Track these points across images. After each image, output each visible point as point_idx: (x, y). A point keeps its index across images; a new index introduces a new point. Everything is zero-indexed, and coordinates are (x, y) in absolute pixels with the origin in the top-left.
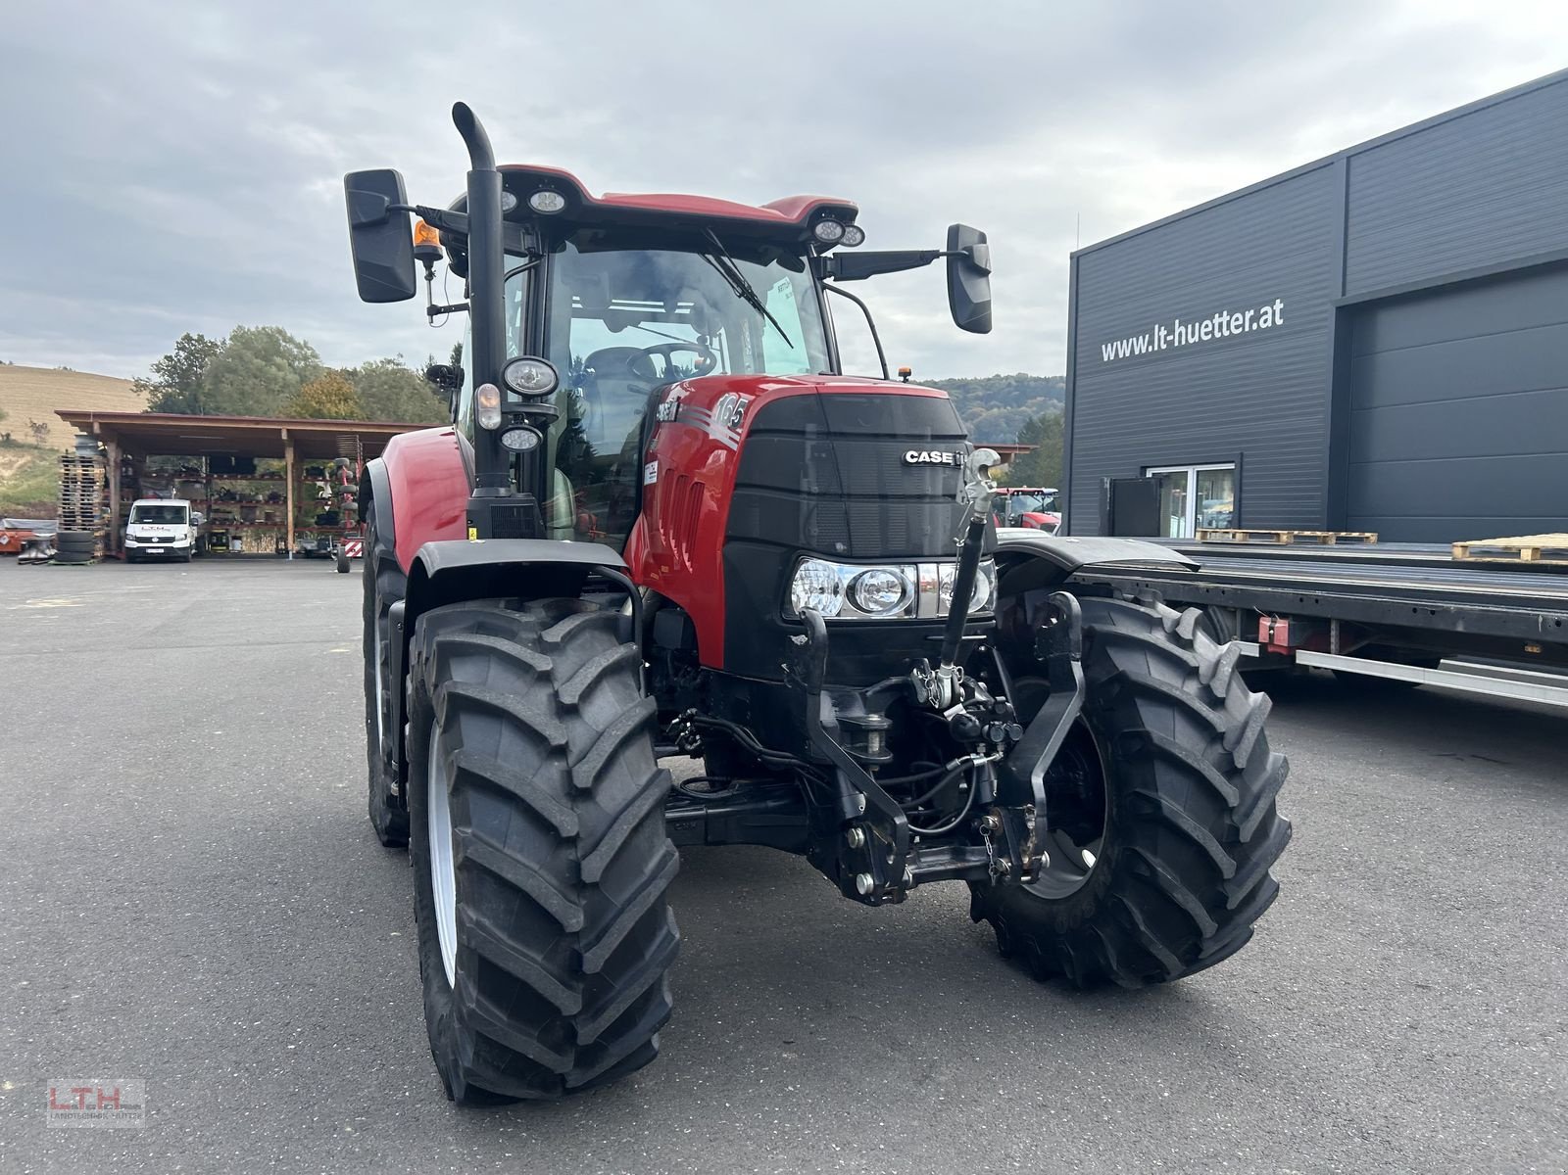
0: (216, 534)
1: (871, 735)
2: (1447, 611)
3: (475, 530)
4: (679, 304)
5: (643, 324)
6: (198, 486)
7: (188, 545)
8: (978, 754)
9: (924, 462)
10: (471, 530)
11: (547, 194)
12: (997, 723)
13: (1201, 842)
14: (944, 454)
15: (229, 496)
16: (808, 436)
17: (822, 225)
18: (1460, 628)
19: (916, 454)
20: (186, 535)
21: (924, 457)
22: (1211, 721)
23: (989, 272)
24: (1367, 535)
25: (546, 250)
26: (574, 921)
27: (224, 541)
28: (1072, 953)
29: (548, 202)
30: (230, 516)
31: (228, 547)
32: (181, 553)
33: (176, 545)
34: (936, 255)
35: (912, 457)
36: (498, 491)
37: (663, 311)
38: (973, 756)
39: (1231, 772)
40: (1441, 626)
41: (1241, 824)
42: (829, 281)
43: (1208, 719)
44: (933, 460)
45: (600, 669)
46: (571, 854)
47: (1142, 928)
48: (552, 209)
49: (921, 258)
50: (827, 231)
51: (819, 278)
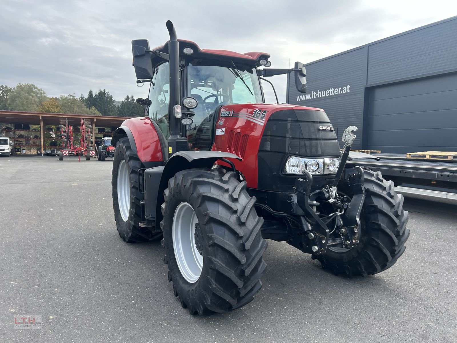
0: (17, 148)
1: (314, 207)
2: (410, 172)
3: (171, 148)
4: (209, 82)
6: (11, 133)
7: (9, 152)
8: (338, 212)
9: (324, 129)
10: (170, 148)
11: (188, 49)
12: (345, 203)
13: (391, 235)
15: (21, 136)
16: (288, 121)
17: (261, 60)
18: (414, 177)
19: (322, 127)
20: (8, 148)
21: (324, 128)
22: (391, 201)
24: (378, 151)
25: (186, 65)
26: (243, 260)
27: (20, 150)
28: (349, 267)
29: (188, 51)
30: (22, 143)
31: (21, 152)
32: (7, 154)
33: (5, 151)
34: (292, 70)
35: (321, 128)
36: (177, 137)
37: (204, 84)
38: (337, 212)
39: (397, 216)
40: (409, 176)
41: (400, 230)
42: (262, 77)
45: (241, 188)
46: (241, 241)
47: (374, 259)
48: (189, 53)
49: (288, 71)
50: (263, 62)
51: (259, 76)
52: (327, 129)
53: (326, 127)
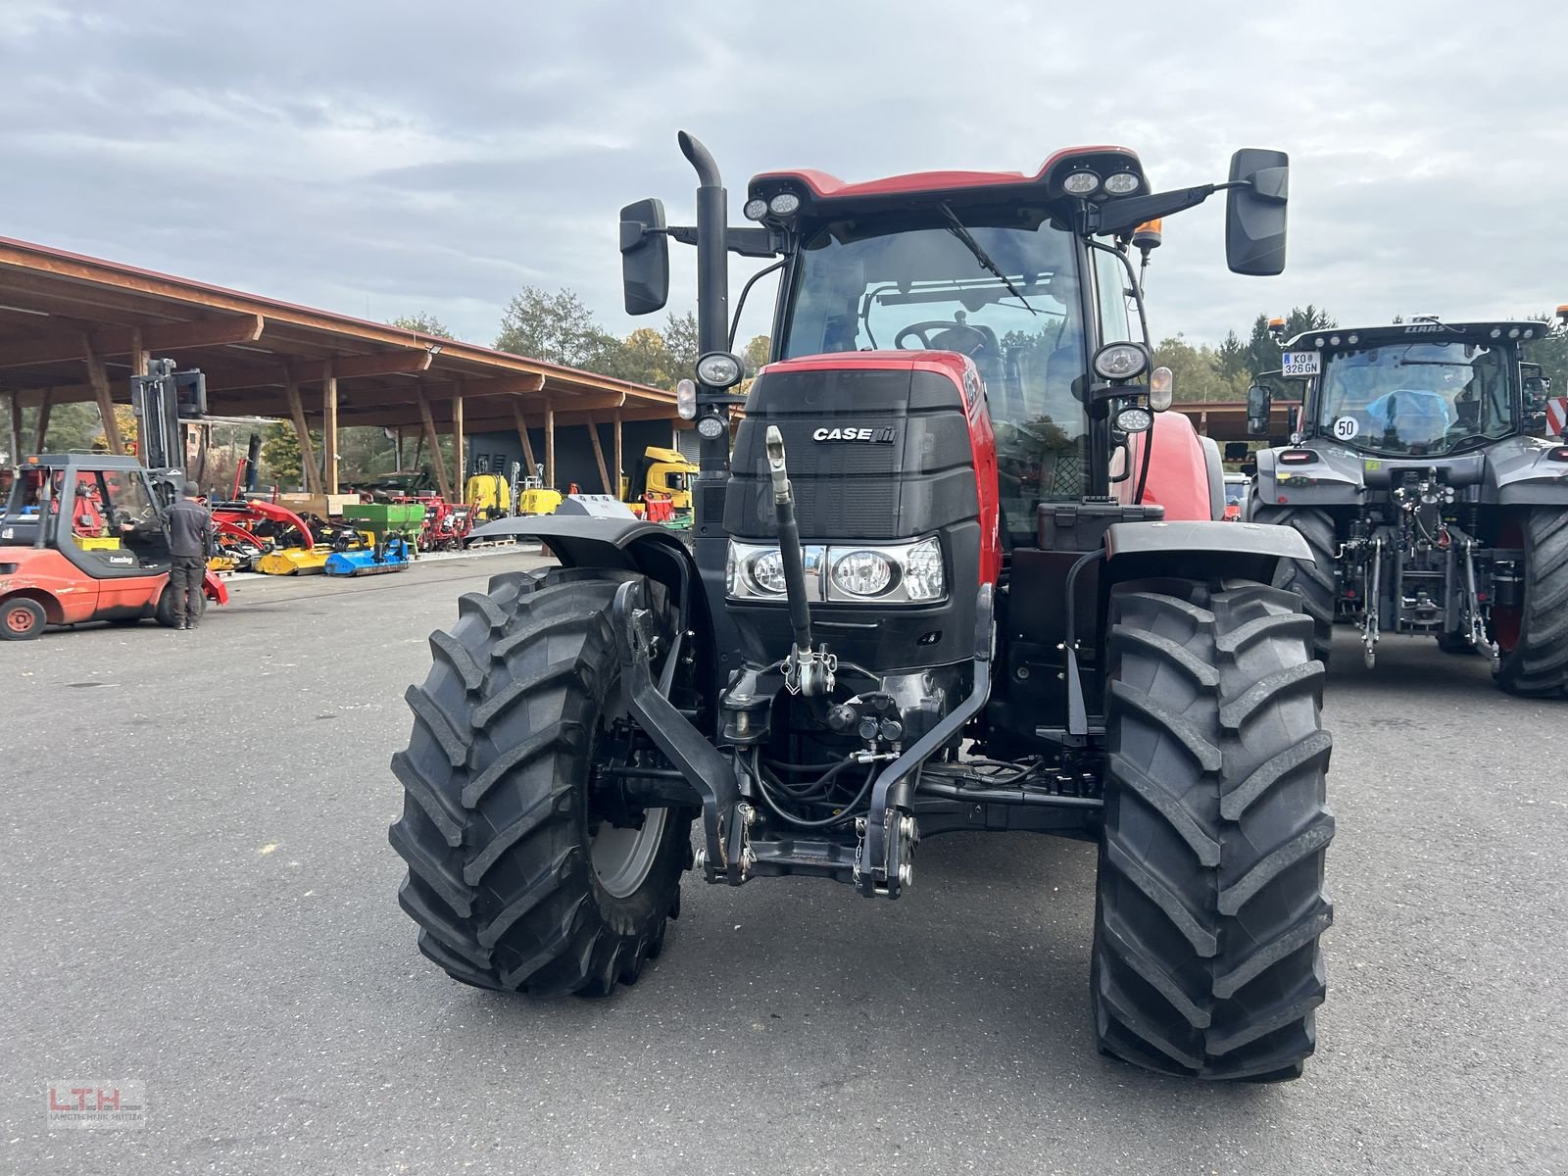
1: (738, 715)
5: (1001, 300)
9: (834, 439)
11: (782, 196)
12: (868, 718)
14: (862, 431)
19: (825, 431)
21: (836, 434)
22: (1199, 756)
23: (1286, 201)
25: (796, 247)
26: (454, 837)
29: (786, 204)
34: (1209, 190)
35: (821, 434)
37: (1023, 284)
38: (864, 751)
39: (1221, 826)
41: (1223, 890)
42: (1093, 238)
43: (1194, 751)
44: (845, 437)
48: (788, 210)
49: (1190, 197)
50: (1079, 184)
51: (1082, 235)
52: (853, 436)
53: (847, 431)
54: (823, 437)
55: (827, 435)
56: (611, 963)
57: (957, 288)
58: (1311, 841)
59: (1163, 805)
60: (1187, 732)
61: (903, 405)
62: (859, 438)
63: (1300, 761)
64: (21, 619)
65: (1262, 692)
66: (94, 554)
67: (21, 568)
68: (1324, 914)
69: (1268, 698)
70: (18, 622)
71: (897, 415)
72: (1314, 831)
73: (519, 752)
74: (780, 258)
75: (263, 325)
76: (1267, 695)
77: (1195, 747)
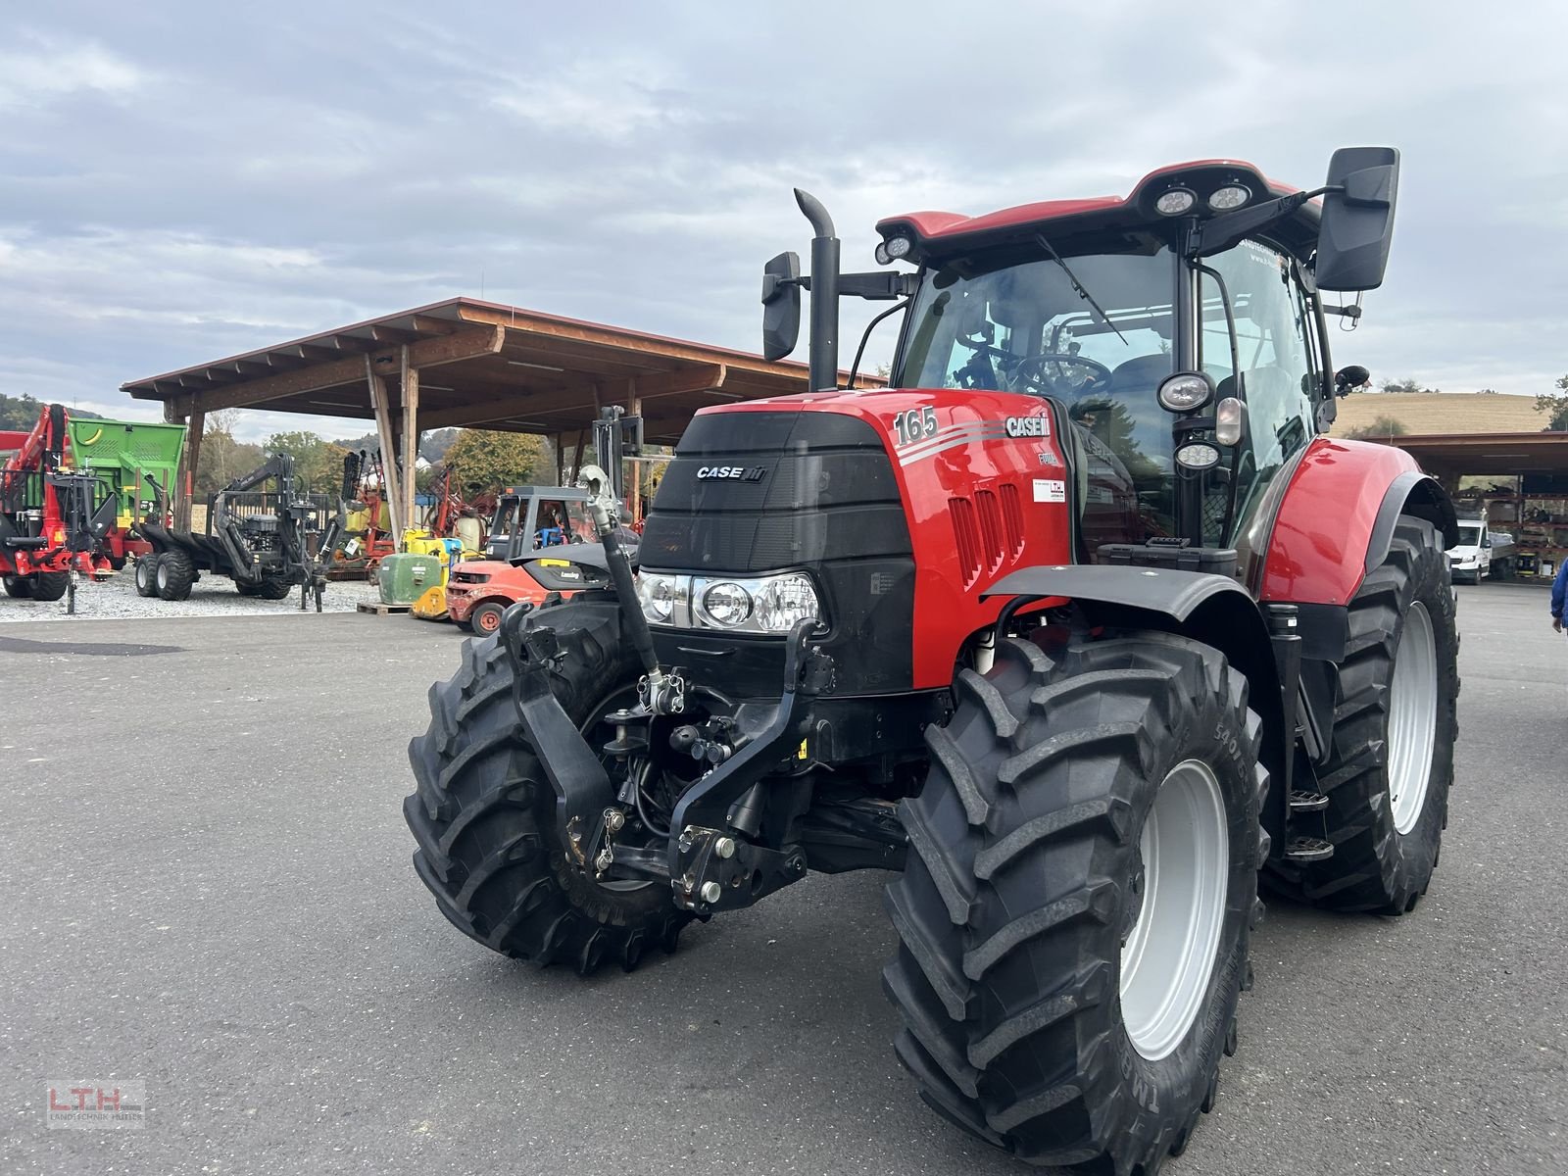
0: (1523, 557)
6: (1508, 506)
7: (1477, 567)
12: (699, 740)
14: (734, 469)
15: (1543, 517)
17: (1164, 197)
19: (707, 470)
20: (1474, 557)
21: (714, 472)
23: (1394, 204)
27: (1532, 565)
29: (896, 249)
30: (1541, 539)
31: (1536, 572)
32: (1467, 575)
33: (1461, 566)
35: (703, 472)
44: (720, 475)
48: (899, 254)
49: (1279, 207)
50: (1177, 203)
51: (1185, 257)
52: (727, 474)
53: (722, 470)
54: (704, 475)
55: (708, 473)
56: (588, 946)
57: (1149, 315)
58: (1057, 913)
59: (927, 855)
60: (964, 782)
61: (804, 444)
62: (732, 475)
63: (1062, 825)
64: (491, 620)
65: (1049, 748)
66: (549, 569)
67: (492, 579)
68: (1069, 995)
69: (1053, 755)
70: (488, 622)
71: (798, 453)
72: (1064, 903)
73: (480, 745)
74: (902, 299)
75: (725, 373)
76: (1052, 752)
77: (967, 798)
